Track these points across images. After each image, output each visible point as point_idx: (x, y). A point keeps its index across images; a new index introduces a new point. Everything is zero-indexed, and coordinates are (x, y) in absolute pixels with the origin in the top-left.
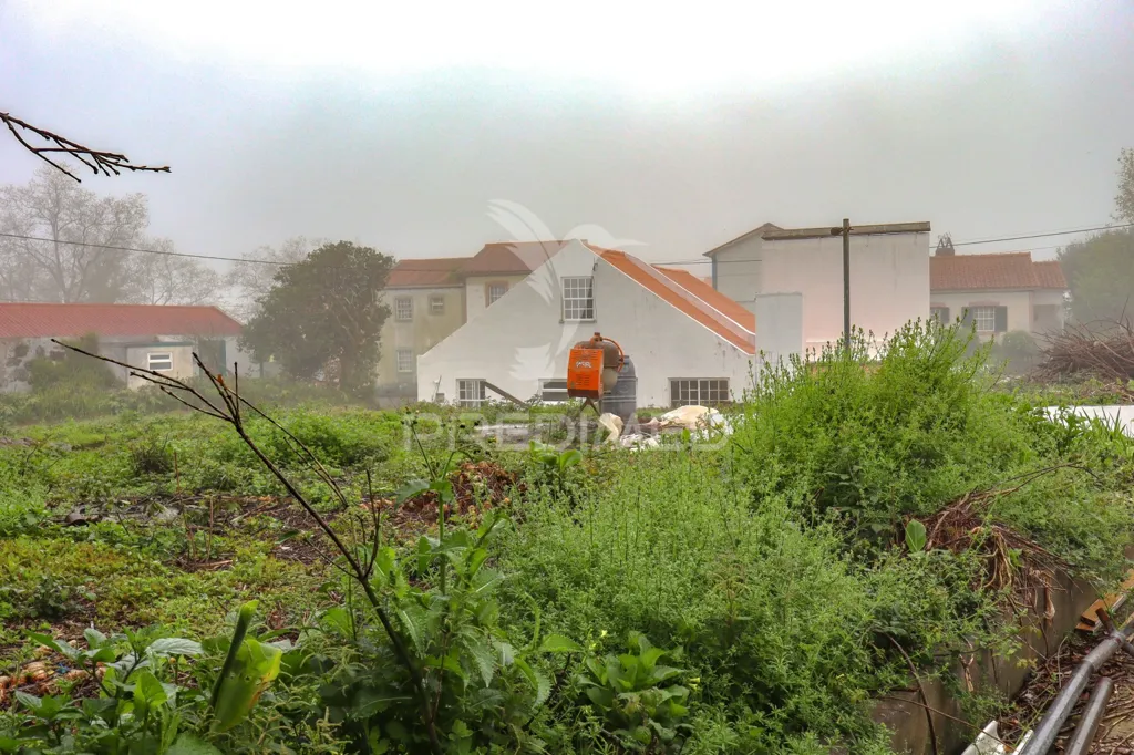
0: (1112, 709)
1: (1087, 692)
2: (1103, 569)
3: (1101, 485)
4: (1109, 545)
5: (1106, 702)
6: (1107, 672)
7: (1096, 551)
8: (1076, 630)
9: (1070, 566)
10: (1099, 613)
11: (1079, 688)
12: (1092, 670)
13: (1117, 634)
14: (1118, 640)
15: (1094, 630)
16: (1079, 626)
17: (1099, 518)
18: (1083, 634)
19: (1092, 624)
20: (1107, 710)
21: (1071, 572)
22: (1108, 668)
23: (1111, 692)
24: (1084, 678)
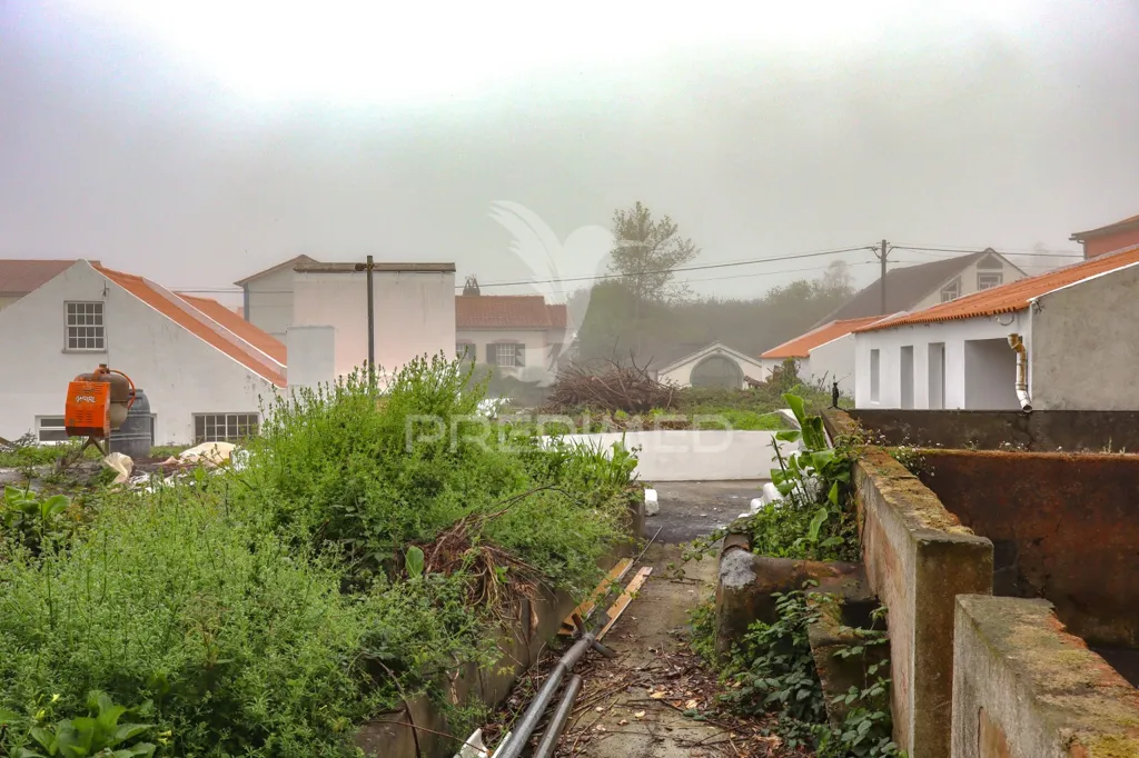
0: (579, 703)
1: (560, 690)
2: (579, 579)
3: (582, 503)
4: (584, 556)
5: (576, 695)
6: (579, 670)
7: (573, 560)
8: (558, 635)
9: (551, 578)
10: (575, 618)
11: (553, 687)
12: (565, 668)
13: (588, 635)
14: (589, 640)
15: (572, 633)
16: (562, 632)
17: (577, 534)
18: (563, 638)
19: (571, 628)
20: (575, 704)
21: (551, 584)
22: (580, 666)
23: (580, 688)
24: (558, 679)
